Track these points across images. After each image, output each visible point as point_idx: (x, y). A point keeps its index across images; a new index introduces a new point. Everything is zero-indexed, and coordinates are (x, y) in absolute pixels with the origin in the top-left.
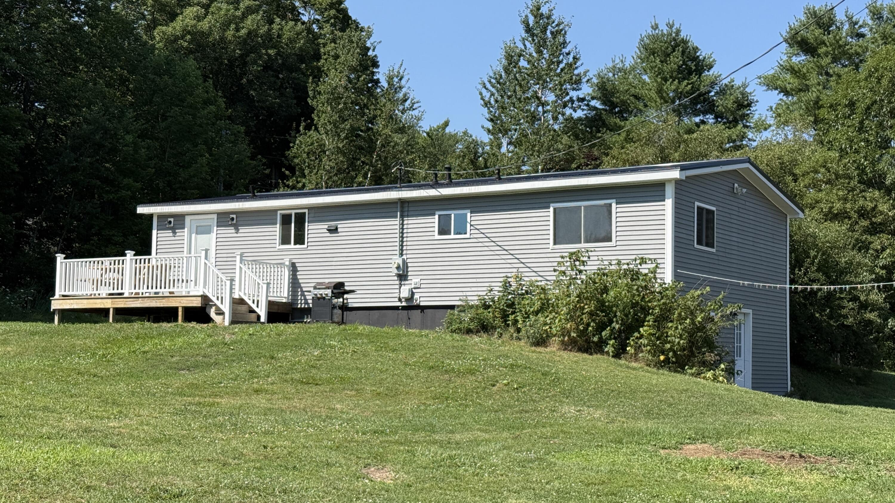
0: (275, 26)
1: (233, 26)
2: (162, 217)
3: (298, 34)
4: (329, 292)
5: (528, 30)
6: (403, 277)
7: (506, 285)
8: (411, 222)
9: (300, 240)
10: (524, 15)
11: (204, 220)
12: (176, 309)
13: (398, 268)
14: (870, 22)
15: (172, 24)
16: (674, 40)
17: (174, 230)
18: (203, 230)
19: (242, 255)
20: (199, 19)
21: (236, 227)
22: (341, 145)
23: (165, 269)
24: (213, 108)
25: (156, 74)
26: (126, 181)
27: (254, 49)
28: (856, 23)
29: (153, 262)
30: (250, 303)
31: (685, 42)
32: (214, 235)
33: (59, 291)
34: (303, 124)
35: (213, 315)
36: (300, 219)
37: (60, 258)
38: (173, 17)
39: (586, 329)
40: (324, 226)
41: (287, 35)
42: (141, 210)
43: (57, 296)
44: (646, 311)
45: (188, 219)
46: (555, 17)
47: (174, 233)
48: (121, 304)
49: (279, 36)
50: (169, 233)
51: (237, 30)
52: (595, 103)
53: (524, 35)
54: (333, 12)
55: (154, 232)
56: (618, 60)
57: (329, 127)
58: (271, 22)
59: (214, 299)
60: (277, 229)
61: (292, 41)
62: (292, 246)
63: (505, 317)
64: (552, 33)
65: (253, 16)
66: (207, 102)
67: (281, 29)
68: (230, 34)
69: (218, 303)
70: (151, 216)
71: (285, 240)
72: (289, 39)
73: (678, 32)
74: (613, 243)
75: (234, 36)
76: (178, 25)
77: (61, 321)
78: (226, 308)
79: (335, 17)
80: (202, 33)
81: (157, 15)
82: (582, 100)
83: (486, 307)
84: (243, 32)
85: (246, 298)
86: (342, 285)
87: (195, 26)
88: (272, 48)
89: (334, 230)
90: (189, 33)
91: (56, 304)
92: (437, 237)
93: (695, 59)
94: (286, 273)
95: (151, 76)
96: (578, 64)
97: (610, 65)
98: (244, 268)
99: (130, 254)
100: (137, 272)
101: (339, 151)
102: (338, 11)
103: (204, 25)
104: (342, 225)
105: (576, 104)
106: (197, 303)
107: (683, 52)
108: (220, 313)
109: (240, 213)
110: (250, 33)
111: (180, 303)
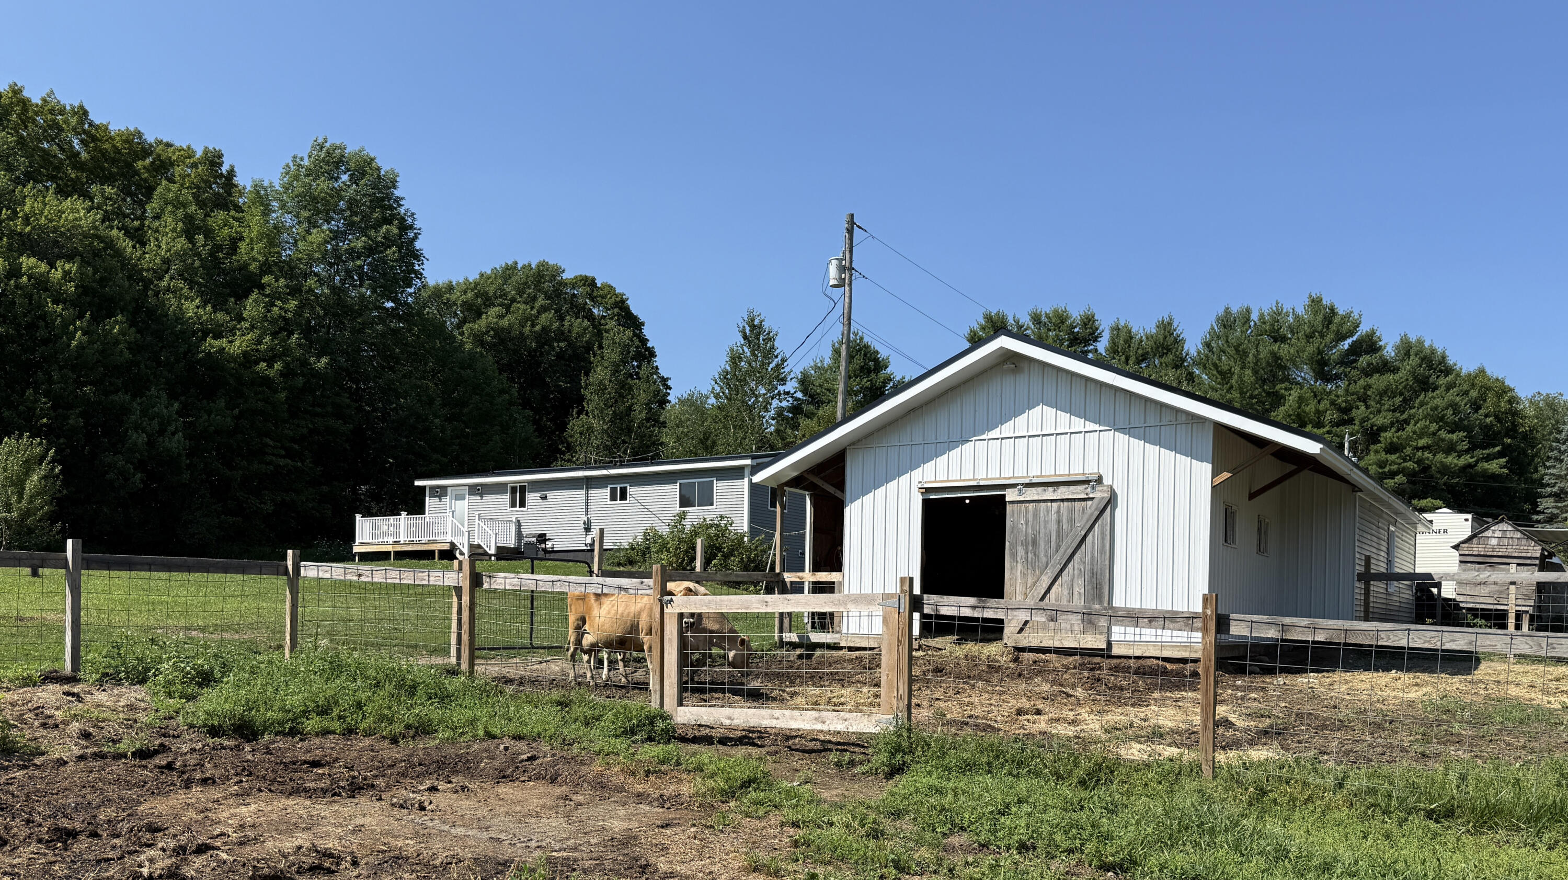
0: (566, 323)
1: (529, 323)
2: (432, 488)
3: (585, 329)
4: (534, 539)
5: (745, 337)
6: (588, 529)
7: (646, 534)
8: (594, 493)
9: (523, 504)
10: (741, 326)
11: (460, 491)
12: (434, 551)
13: (584, 523)
14: (1033, 327)
15: (479, 322)
16: (858, 345)
17: (440, 497)
18: (460, 497)
19: (479, 515)
20: (502, 317)
21: (481, 496)
22: (605, 427)
23: (430, 524)
24: (507, 396)
25: (461, 368)
26: (435, 456)
27: (549, 342)
28: (1022, 326)
29: (427, 520)
30: (485, 547)
31: (867, 347)
32: (466, 500)
33: (357, 541)
34: (575, 410)
35: (458, 555)
36: (523, 490)
37: (358, 517)
38: (479, 315)
39: (683, 561)
40: (538, 495)
41: (576, 330)
42: (418, 483)
43: (357, 543)
44: (719, 549)
45: (449, 489)
46: (766, 325)
47: (440, 499)
48: (399, 548)
49: (570, 331)
50: (437, 500)
51: (533, 325)
52: (799, 395)
53: (743, 342)
54: (616, 310)
55: (427, 499)
56: (818, 361)
57: (596, 412)
58: (562, 319)
59: (458, 544)
60: (507, 497)
61: (580, 336)
62: (518, 508)
63: (644, 554)
64: (764, 340)
65: (547, 314)
66: (502, 391)
67: (571, 325)
68: (527, 330)
69: (461, 547)
70: (424, 488)
71: (513, 505)
72: (577, 333)
73: (861, 339)
74: (714, 507)
75: (530, 331)
76: (482, 323)
77: (360, 560)
78: (465, 550)
79: (618, 315)
80: (503, 329)
81: (467, 314)
82: (788, 393)
83: (632, 549)
84: (538, 328)
85: (482, 544)
86: (545, 535)
87: (496, 323)
88: (564, 340)
89: (544, 498)
90: (492, 329)
91: (356, 549)
92: (609, 502)
93: (876, 360)
94: (513, 528)
95: (457, 369)
96: (785, 364)
97: (812, 364)
98: (482, 524)
99: (404, 514)
100: (408, 527)
101: (604, 431)
102: (621, 309)
103: (505, 322)
104: (550, 494)
105: (783, 396)
106: (446, 547)
107: (865, 355)
108: (462, 554)
109: (483, 486)
110: (544, 328)
111: (436, 547)
